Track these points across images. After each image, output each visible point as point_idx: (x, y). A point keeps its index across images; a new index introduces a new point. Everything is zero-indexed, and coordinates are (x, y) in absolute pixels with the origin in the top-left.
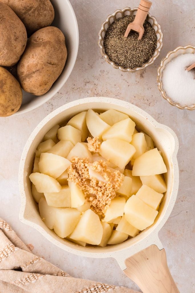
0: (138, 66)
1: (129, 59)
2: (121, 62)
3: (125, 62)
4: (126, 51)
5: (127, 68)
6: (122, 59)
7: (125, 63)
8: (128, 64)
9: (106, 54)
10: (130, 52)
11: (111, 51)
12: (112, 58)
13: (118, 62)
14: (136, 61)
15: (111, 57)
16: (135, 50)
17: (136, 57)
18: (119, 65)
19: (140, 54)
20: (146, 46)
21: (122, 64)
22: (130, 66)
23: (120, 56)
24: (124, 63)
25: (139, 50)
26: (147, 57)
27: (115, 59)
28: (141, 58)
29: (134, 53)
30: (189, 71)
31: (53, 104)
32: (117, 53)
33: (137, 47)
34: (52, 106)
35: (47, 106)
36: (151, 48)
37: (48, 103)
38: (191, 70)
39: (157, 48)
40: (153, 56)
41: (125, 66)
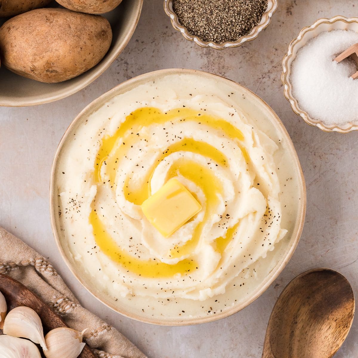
0: (229, 39)
1: (215, 25)
2: (200, 30)
3: (207, 29)
4: (209, 11)
5: (208, 41)
6: (202, 23)
7: (207, 32)
8: (211, 34)
9: (174, 11)
10: (217, 13)
11: (183, 7)
12: (183, 21)
13: (194, 28)
14: (225, 31)
15: (182, 18)
16: (227, 10)
17: (227, 24)
18: (194, 34)
19: (235, 18)
20: (248, 5)
21: (201, 32)
22: (215, 37)
23: (198, 18)
24: (204, 31)
25: (233, 11)
26: (248, 25)
27: (189, 23)
28: (236, 26)
29: (224, 15)
30: (339, 63)
31: (129, 62)
32: (193, 12)
33: (231, 5)
34: (126, 65)
35: (117, 65)
36: (255, 10)
37: (119, 59)
38: (344, 60)
39: (267, 11)
40: (259, 24)
41: (205, 36)
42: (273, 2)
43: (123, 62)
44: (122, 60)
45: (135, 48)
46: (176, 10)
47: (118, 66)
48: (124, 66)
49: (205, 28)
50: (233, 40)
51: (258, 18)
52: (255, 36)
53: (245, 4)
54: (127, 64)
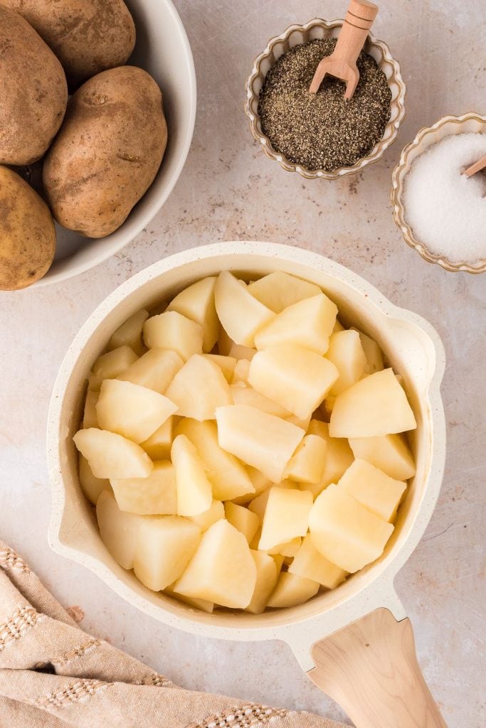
0: (343, 164)
1: (322, 146)
2: (302, 156)
3: (313, 153)
4: (313, 128)
5: (315, 170)
6: (305, 146)
7: (313, 157)
8: (319, 160)
9: (265, 134)
10: (325, 129)
11: (276, 127)
12: (278, 145)
13: (294, 154)
14: (338, 153)
15: (276, 142)
16: (337, 124)
17: (339, 143)
18: (295, 162)
19: (349, 134)
21: (304, 159)
22: (325, 163)
23: (299, 139)
24: (308, 157)
25: (345, 124)
26: (367, 142)
27: (287, 148)
28: (352, 145)
29: (334, 131)
30: (470, 177)
31: (133, 259)
32: (290, 131)
33: (341, 117)
34: (129, 264)
35: (117, 263)
36: (375, 120)
37: (121, 256)
38: (476, 173)
39: (390, 120)
40: (381, 140)
41: (310, 164)
42: (399, 108)
43: (126, 259)
44: (124, 256)
45: (142, 240)
46: (266, 132)
47: (119, 264)
48: (126, 266)
49: (309, 153)
50: (349, 165)
51: (380, 131)
52: (379, 155)
53: (361, 114)
54: (131, 262)
